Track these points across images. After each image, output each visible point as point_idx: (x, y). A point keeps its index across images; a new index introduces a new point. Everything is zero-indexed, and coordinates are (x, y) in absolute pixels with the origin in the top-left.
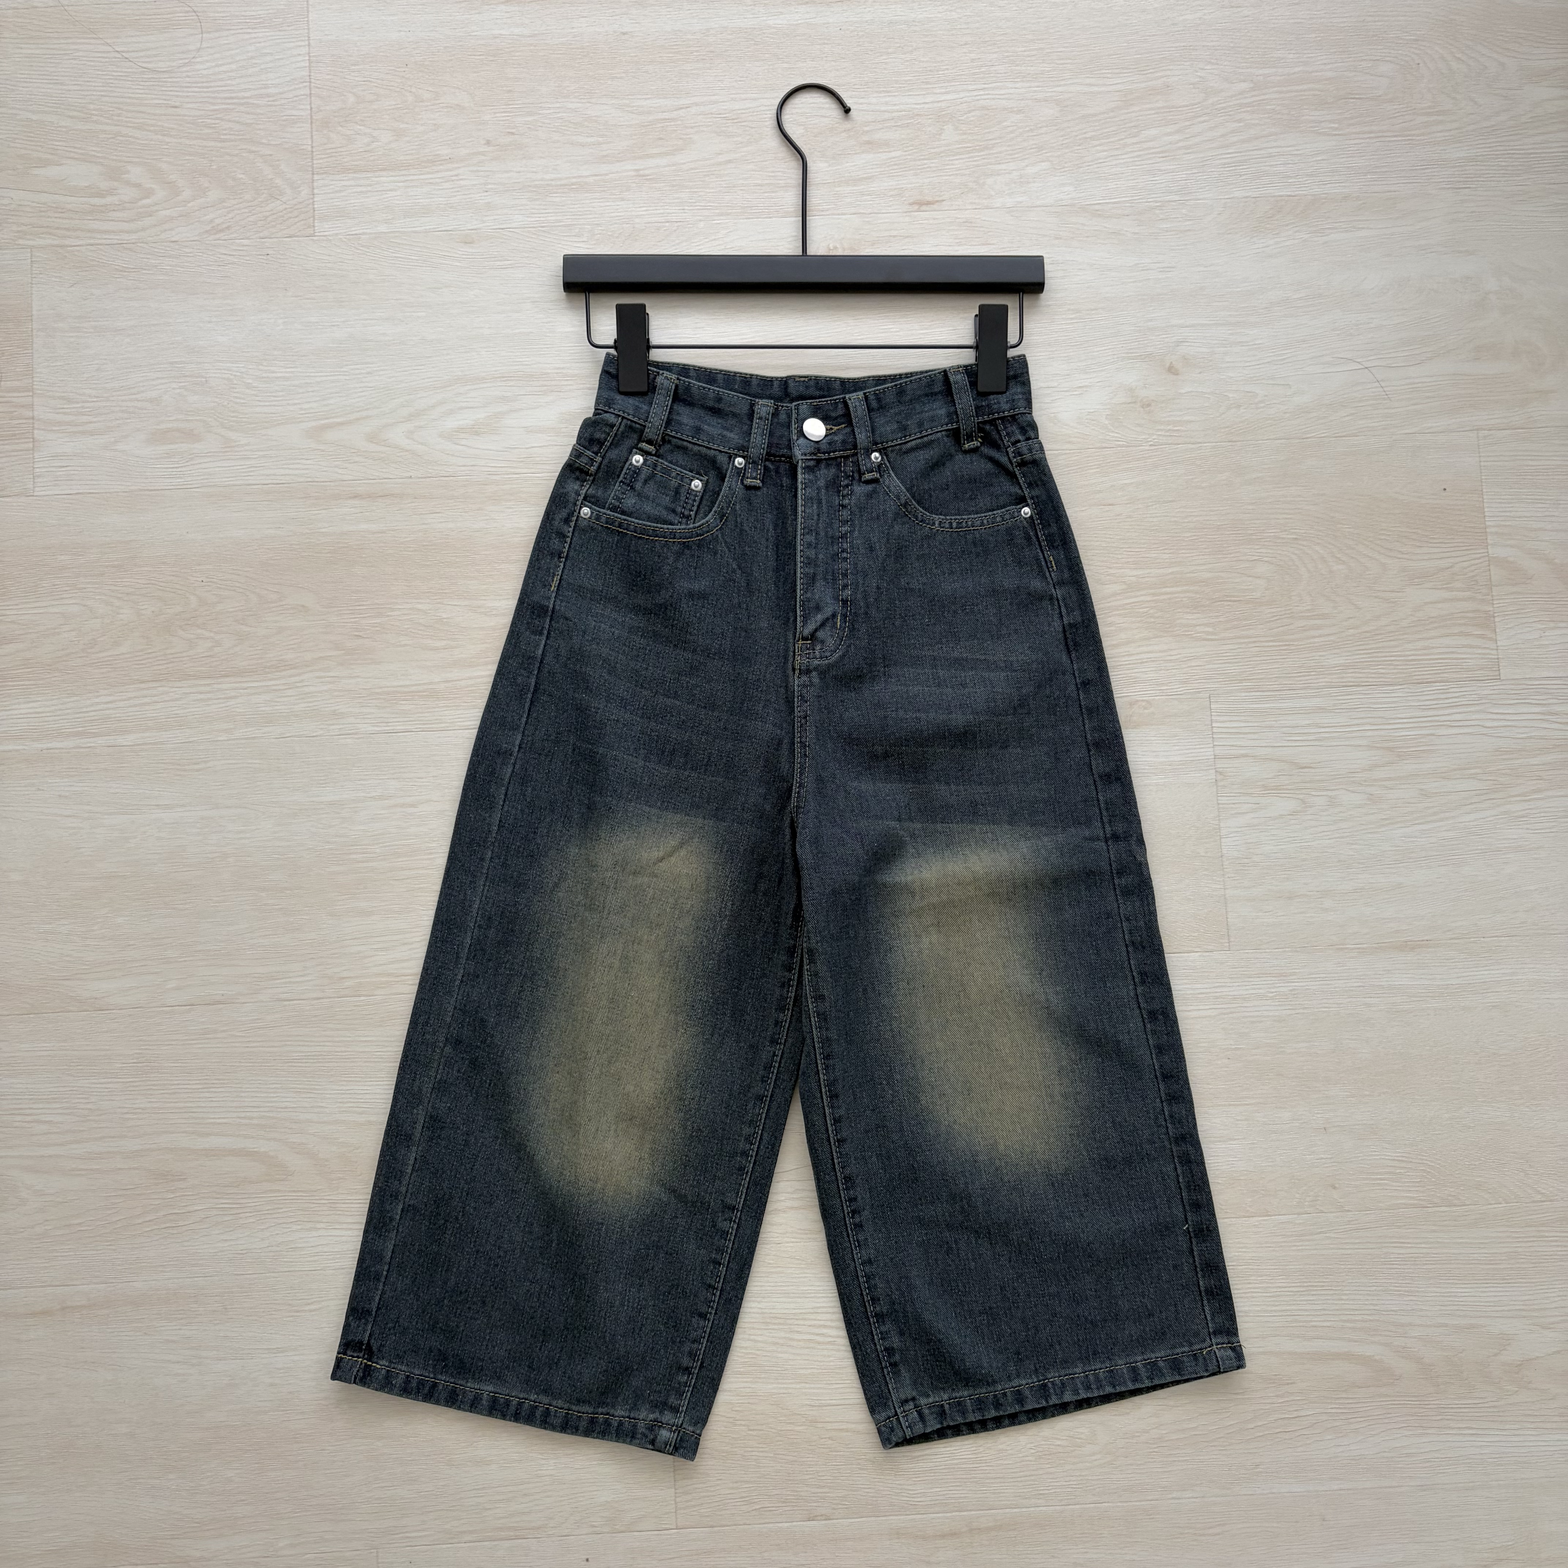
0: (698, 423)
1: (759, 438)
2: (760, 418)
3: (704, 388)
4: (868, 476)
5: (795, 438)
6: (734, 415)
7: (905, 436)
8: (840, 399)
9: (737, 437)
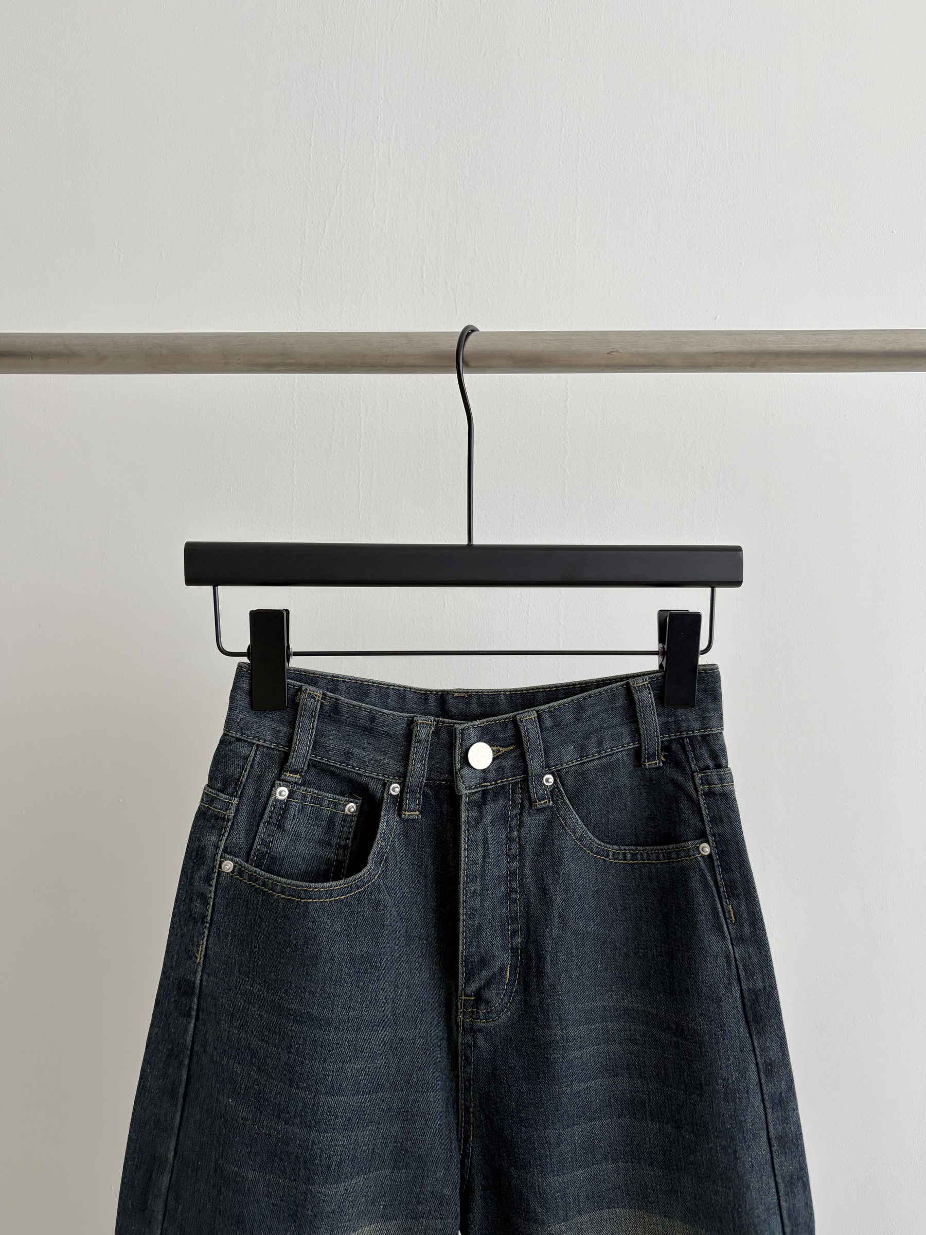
0: (347, 746)
1: (418, 765)
2: (419, 742)
3: (354, 706)
4: (540, 804)
5: (458, 766)
6: (388, 735)
7: (581, 757)
8: (509, 718)
9: (391, 762)
